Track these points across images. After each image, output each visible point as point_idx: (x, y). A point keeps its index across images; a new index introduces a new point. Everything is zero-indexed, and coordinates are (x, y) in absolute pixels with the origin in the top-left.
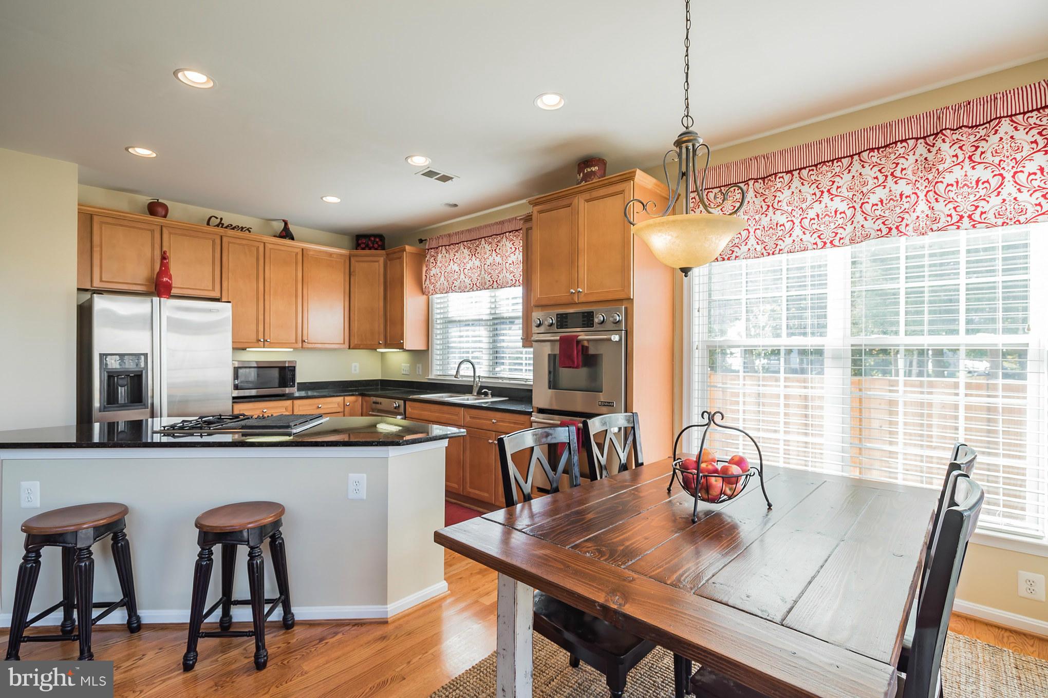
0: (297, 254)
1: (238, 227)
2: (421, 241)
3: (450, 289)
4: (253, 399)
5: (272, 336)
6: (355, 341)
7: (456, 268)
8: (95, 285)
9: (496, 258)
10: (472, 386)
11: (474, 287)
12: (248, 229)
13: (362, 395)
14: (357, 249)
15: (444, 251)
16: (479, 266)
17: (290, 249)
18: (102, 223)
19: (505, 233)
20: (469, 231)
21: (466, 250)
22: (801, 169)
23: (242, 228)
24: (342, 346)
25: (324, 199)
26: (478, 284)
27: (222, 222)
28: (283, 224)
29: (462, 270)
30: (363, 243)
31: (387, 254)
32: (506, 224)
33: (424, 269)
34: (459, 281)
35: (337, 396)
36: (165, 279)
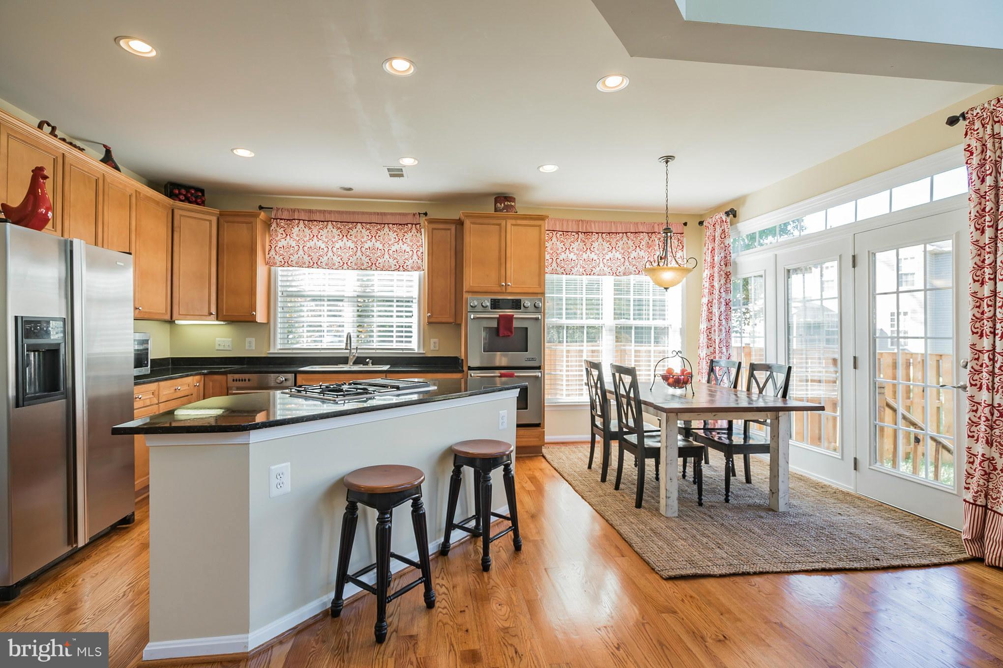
0: (130, 196)
2: (261, 208)
3: (315, 264)
6: (180, 311)
9: (375, 244)
10: (347, 359)
11: (345, 266)
15: (302, 225)
17: (125, 187)
20: (339, 212)
21: (334, 229)
22: (602, 233)
25: (235, 151)
26: (350, 264)
28: (103, 151)
30: (182, 194)
35: (190, 376)
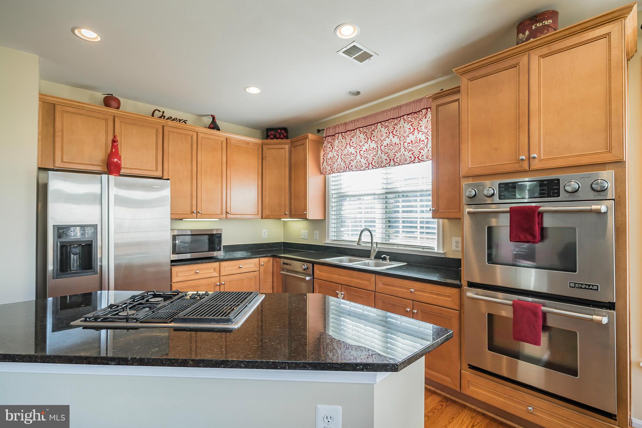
0: (222, 142)
1: (177, 119)
2: (319, 131)
3: (348, 168)
4: (188, 262)
5: (203, 209)
6: (266, 212)
7: (352, 150)
8: (57, 165)
9: (393, 139)
10: (370, 251)
11: (370, 166)
12: (184, 121)
13: (274, 256)
14: (267, 139)
15: (340, 137)
16: (375, 147)
17: (217, 138)
18: (63, 111)
19: (403, 116)
20: (365, 118)
21: (362, 134)
23: (180, 120)
24: (256, 217)
25: (247, 90)
26: (373, 163)
27: (164, 115)
28: (211, 120)
29: (358, 152)
30: (271, 134)
31: (292, 143)
32: (403, 108)
33: (322, 153)
34: (355, 161)
35: (254, 258)
36: (115, 160)
